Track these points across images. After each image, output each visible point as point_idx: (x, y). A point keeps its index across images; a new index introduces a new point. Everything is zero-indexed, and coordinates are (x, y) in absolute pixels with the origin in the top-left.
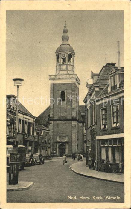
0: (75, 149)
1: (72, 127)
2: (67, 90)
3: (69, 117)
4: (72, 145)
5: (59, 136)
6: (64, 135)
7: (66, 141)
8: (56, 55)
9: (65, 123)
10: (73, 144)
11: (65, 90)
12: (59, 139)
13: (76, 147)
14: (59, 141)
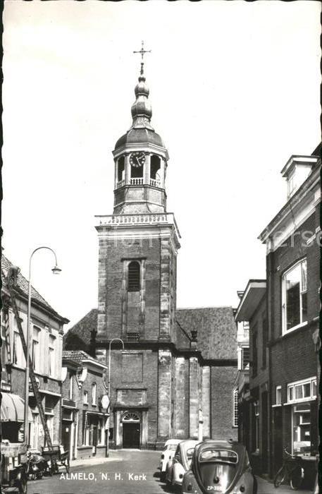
0: (167, 425)
1: (159, 363)
2: (145, 259)
3: (153, 337)
4: (158, 415)
5: (123, 390)
6: (136, 386)
7: (141, 403)
8: (115, 160)
9: (142, 354)
10: (161, 414)
11: (140, 259)
12: (124, 399)
13: (170, 420)
14: (123, 403)
